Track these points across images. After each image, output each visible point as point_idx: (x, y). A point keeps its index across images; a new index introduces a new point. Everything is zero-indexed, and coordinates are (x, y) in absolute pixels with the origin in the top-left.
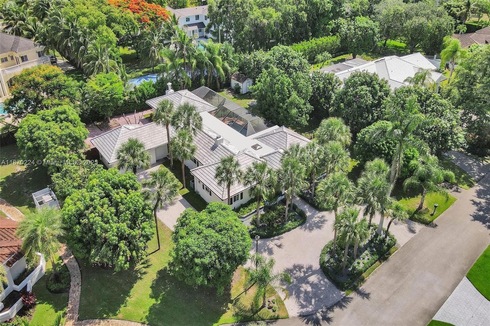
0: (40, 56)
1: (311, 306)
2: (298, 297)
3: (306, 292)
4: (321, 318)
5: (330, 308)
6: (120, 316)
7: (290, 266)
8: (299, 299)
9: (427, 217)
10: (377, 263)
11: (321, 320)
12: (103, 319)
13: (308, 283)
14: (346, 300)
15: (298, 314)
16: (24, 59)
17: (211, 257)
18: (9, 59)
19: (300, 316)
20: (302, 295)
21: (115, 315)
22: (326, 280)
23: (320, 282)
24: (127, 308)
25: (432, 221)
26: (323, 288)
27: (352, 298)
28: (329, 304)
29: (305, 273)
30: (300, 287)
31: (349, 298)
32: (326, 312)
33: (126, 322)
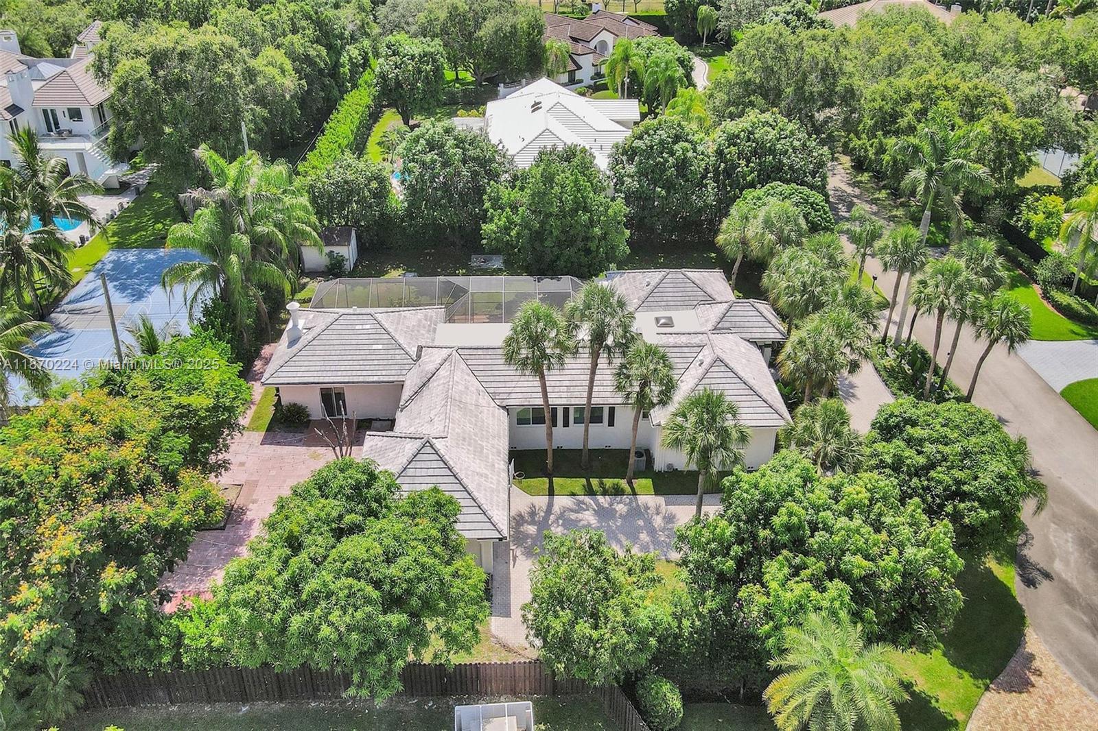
33: (977, 712)
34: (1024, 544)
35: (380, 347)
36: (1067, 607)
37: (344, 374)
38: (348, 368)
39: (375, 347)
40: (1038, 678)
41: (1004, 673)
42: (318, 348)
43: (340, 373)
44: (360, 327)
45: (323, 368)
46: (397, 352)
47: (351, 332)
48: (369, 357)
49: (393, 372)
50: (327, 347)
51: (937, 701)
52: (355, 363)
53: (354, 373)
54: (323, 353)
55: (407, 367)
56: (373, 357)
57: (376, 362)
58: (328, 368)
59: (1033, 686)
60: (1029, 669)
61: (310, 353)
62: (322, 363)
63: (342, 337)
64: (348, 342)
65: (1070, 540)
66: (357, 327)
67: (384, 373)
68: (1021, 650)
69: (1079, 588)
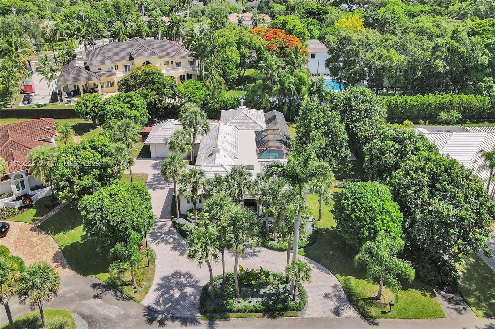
0: (190, 65)
1: (162, 307)
2: (162, 295)
3: (172, 296)
4: (159, 319)
5: (174, 318)
6: (56, 237)
7: (183, 271)
8: (160, 297)
9: (373, 311)
10: (261, 314)
11: (157, 321)
12: (47, 233)
13: (182, 290)
14: (194, 321)
15: (148, 306)
16: (178, 65)
17: (95, 216)
18: (170, 63)
19: (147, 307)
20: (166, 296)
21: (54, 235)
22: (198, 298)
23: (191, 296)
24: (64, 235)
25: (376, 318)
26: (187, 302)
27: (200, 324)
28: (178, 315)
29: (189, 282)
30: (173, 289)
31: (198, 322)
32: (167, 319)
33: (54, 242)
34: (116, 294)
36: (77, 292)
40: (55, 265)
41: (63, 256)
51: (64, 233)
59: (53, 262)
60: (60, 265)
65: (111, 315)
68: (68, 266)
69: (84, 302)
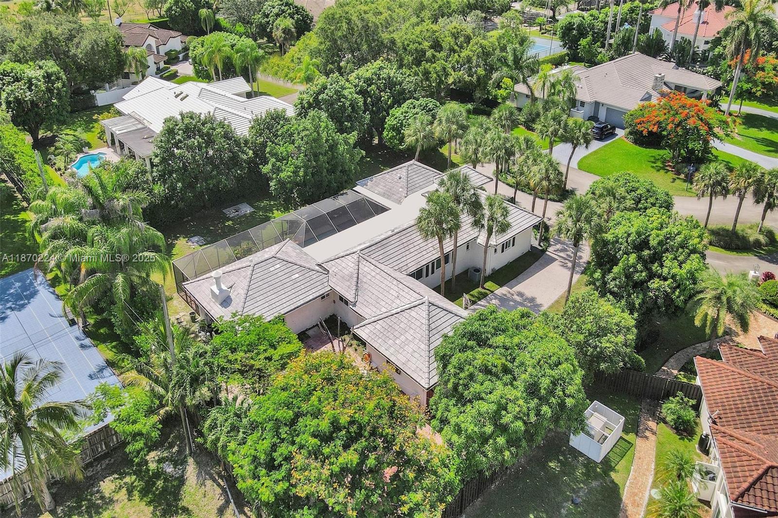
35: (297, 275)
37: (288, 304)
38: (288, 299)
39: (293, 277)
42: (255, 295)
43: (285, 305)
44: (273, 269)
45: (271, 307)
46: (311, 273)
47: (269, 275)
48: (296, 285)
49: (319, 288)
50: (262, 292)
52: (290, 293)
53: (295, 300)
54: (262, 297)
55: (325, 280)
56: (298, 284)
57: (303, 287)
58: (274, 306)
61: (252, 302)
62: (267, 304)
63: (266, 281)
64: (273, 282)
66: (272, 269)
67: (314, 291)
